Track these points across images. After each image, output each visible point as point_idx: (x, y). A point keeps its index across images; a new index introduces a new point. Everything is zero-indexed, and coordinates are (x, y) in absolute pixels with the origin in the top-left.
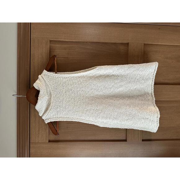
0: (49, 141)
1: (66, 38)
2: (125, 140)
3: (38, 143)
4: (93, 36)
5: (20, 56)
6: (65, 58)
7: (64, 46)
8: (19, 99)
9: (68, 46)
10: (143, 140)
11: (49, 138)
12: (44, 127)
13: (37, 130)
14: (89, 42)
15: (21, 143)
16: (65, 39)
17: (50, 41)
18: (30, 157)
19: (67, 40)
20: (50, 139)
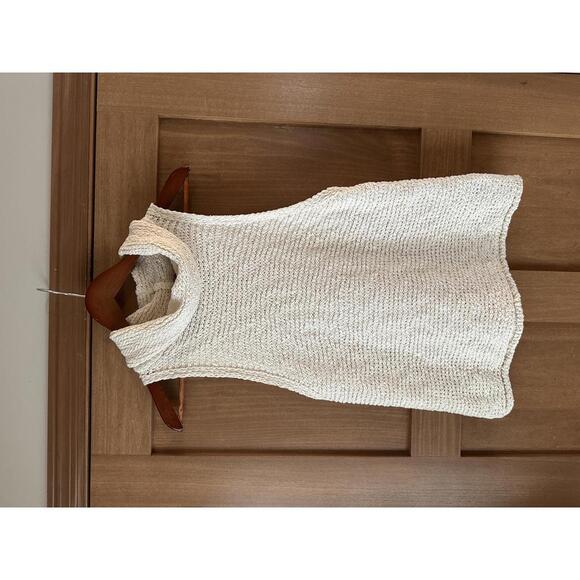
0: (154, 451)
1: (212, 110)
2: (406, 453)
3: (118, 456)
4: (303, 107)
5: (60, 169)
6: (208, 176)
7: (205, 136)
8: (57, 304)
9: (220, 137)
10: (464, 453)
11: (153, 440)
12: (136, 406)
13: (114, 414)
14: (291, 125)
15: (61, 455)
16: (209, 114)
17: (162, 120)
18: (89, 506)
19: (216, 119)
20: (156, 443)
